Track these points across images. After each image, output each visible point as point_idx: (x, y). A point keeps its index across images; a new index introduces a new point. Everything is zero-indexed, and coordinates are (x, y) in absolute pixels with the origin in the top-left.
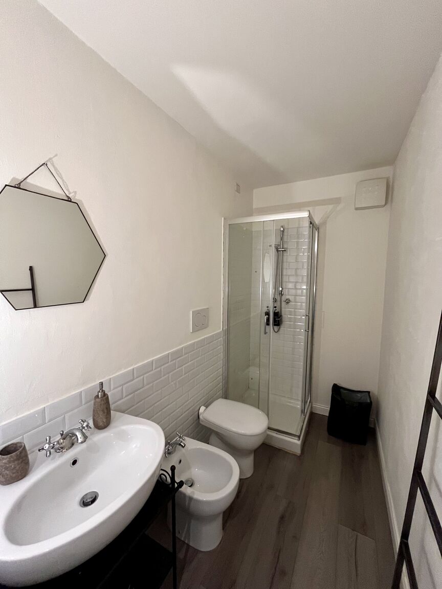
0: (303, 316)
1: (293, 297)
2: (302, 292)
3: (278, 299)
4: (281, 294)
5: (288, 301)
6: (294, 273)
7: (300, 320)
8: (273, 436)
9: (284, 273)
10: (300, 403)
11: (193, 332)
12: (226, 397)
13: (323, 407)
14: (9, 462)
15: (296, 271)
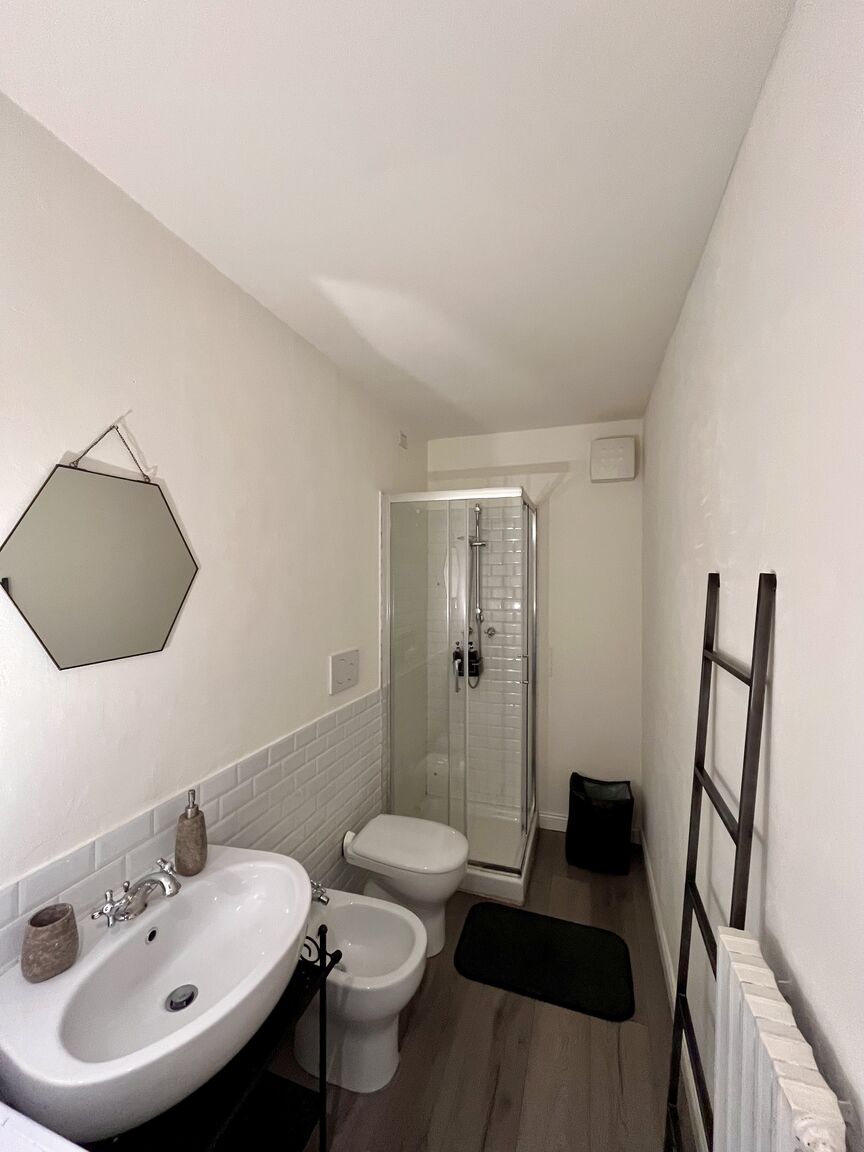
0: (519, 657)
1: (500, 624)
2: (514, 614)
3: (476, 630)
4: (480, 620)
5: (491, 632)
6: (499, 584)
7: (513, 665)
8: (475, 876)
9: (484, 583)
10: (519, 814)
11: (333, 694)
12: (388, 810)
13: (557, 818)
14: (51, 938)
15: (503, 581)
